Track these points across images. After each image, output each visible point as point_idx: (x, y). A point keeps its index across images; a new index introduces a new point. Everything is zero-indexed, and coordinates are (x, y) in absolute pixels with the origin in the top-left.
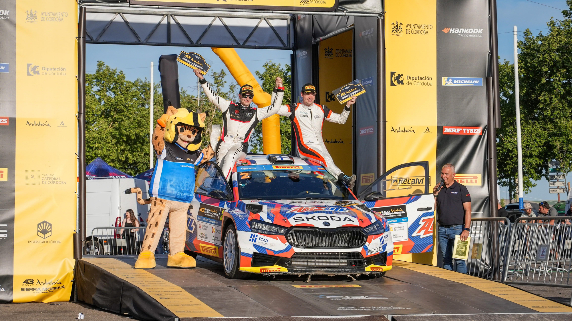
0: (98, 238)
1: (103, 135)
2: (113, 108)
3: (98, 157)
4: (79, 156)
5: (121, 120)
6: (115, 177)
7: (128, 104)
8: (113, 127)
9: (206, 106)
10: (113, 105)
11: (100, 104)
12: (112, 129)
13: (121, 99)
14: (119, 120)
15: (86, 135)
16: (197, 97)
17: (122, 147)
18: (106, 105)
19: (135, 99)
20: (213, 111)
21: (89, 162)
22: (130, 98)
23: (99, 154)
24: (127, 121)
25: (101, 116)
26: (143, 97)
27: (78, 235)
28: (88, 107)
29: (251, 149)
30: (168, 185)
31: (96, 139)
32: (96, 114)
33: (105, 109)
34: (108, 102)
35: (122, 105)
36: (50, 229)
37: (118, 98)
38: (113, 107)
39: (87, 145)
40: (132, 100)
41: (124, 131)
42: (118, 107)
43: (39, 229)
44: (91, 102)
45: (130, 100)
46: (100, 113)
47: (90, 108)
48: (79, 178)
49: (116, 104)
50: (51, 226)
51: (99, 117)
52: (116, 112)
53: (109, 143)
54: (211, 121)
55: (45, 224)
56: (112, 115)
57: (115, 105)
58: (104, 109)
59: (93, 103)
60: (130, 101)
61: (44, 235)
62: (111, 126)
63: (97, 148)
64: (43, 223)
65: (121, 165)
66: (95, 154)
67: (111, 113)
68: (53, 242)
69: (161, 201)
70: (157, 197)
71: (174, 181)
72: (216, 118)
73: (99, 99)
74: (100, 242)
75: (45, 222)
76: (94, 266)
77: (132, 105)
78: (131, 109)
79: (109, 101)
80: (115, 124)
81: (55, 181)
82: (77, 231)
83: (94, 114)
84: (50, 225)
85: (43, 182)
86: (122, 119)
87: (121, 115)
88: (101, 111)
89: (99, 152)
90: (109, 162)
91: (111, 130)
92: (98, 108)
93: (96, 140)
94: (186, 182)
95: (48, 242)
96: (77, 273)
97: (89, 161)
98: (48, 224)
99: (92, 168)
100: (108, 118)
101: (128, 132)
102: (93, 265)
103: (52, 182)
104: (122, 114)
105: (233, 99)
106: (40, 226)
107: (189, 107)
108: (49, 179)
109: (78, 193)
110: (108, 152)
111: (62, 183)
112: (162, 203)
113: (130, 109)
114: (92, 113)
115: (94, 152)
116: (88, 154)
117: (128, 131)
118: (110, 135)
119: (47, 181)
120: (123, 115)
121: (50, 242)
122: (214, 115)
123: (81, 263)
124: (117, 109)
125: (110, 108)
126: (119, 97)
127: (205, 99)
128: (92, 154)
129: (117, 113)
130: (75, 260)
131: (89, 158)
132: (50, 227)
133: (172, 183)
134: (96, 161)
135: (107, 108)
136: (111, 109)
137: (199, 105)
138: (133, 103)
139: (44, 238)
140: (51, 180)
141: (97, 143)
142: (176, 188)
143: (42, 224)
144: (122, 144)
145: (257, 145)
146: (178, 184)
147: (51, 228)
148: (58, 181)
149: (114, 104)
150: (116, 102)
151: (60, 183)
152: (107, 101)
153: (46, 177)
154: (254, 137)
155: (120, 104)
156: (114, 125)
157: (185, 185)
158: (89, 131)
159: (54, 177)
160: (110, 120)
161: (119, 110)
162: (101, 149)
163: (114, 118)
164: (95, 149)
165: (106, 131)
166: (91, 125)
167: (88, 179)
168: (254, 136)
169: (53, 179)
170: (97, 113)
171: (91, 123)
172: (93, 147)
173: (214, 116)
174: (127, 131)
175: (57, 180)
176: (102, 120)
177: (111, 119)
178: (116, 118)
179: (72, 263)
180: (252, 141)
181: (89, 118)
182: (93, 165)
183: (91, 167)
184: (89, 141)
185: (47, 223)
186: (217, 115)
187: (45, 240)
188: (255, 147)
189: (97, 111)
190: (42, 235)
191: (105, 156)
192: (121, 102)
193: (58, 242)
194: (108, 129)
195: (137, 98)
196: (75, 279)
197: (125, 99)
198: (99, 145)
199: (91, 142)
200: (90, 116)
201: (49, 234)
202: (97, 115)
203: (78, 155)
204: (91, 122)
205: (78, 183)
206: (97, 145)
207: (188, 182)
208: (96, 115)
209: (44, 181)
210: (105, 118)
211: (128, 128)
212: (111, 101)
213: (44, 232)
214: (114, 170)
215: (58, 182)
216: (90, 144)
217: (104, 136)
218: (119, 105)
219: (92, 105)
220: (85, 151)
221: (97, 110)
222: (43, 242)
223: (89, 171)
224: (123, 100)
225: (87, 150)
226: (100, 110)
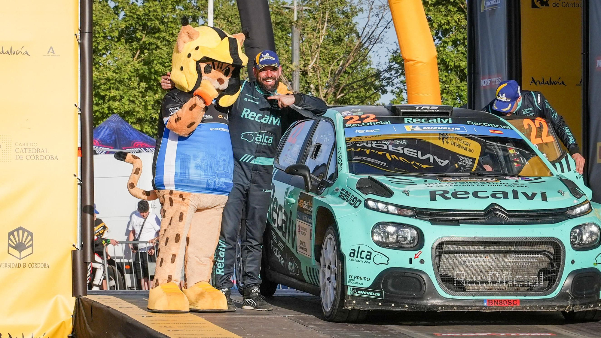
0: (114, 261)
1: (123, 74)
2: (140, 25)
3: (113, 113)
4: (81, 110)
5: (154, 46)
6: (146, 150)
7: (168, 18)
8: (140, 59)
9: (309, 19)
10: (140, 19)
11: (117, 16)
12: (138, 63)
13: (154, 8)
14: (151, 47)
15: (93, 74)
16: (292, 4)
17: (157, 95)
18: (128, 19)
19: (180, 7)
20: (323, 29)
21: (98, 124)
22: (170, 7)
23: (116, 109)
24: (165, 49)
25: (119, 40)
26: (195, 4)
27: (81, 253)
28: (96, 24)
29: (392, 99)
30: (192, 164)
31: (112, 82)
32: (110, 36)
33: (127, 27)
34: (131, 14)
35: (157, 19)
36: (31, 243)
37: (150, 7)
38: (141, 23)
39: (94, 93)
40: (174, 9)
41: (161, 67)
42: (149, 24)
43: (10, 242)
44: (101, 15)
45: (170, 10)
46: (116, 34)
47: (100, 25)
48: (81, 150)
49: (146, 17)
50: (32, 237)
51: (115, 42)
52: (145, 32)
53: (134, 88)
54: (317, 48)
55: (21, 232)
56: (139, 37)
57: (145, 19)
58: (124, 26)
59: (105, 17)
60: (172, 12)
61: (20, 252)
62: (138, 58)
63: (114, 99)
64: (17, 230)
65: (156, 129)
66: (109, 108)
67: (137, 35)
68: (35, 265)
69: (181, 196)
70: (173, 188)
71: (201, 158)
72: (328, 43)
73: (116, 8)
74: (119, 268)
75: (21, 228)
76: (110, 309)
77: (174, 19)
78: (173, 25)
79: (133, 13)
80: (144, 54)
81: (39, 154)
82: (78, 246)
83: (107, 36)
84: (30, 234)
85: (17, 157)
86: (156, 45)
87: (154, 38)
88: (120, 29)
89: (117, 104)
90: (134, 123)
91: (137, 66)
92: (114, 25)
93: (111, 84)
94: (223, 158)
95: (27, 265)
96: (78, 322)
97: (98, 121)
98: (26, 233)
99: (104, 133)
100: (132, 42)
101: (167, 69)
102: (108, 307)
103: (33, 157)
104: (157, 35)
105: (357, 7)
106: (11, 237)
107: (278, 21)
108: (27, 151)
109: (79, 177)
110: (132, 105)
111: (51, 158)
112: (184, 199)
113: (171, 27)
114: (103, 35)
115: (106, 105)
116: (96, 108)
117: (168, 66)
118: (135, 74)
119: (24, 155)
120: (158, 38)
121: (30, 266)
122: (323, 37)
123: (85, 303)
124: (148, 27)
125: (136, 24)
126: (152, 5)
127: (307, 8)
128: (103, 108)
129: (148, 33)
130: (74, 299)
131: (97, 116)
132: (30, 237)
133: (199, 161)
134: (110, 121)
135: (129, 24)
136: (137, 26)
137: (295, 19)
138: (177, 15)
139: (20, 259)
140: (32, 154)
141: (113, 89)
142: (207, 170)
143: (15, 233)
144: (157, 90)
145: (402, 92)
146: (209, 163)
147: (32, 239)
148: (45, 155)
149: (142, 18)
150: (145, 15)
151: (48, 158)
152: (131, 12)
153: (23, 147)
154: (397, 77)
155: (153, 18)
156: (142, 56)
157: (221, 163)
158: (97, 66)
159: (36, 148)
160: (134, 47)
161: (152, 29)
162: (120, 100)
163: (141, 42)
164: (109, 101)
165: (129, 68)
166: (101, 56)
167: (96, 154)
168: (396, 75)
169: (34, 151)
170: (111, 34)
171: (101, 53)
172: (106, 95)
173: (324, 39)
174: (165, 67)
175: (42, 154)
176: (121, 46)
177: (137, 45)
178: (147, 43)
179: (71, 303)
180: (393, 85)
181: (98, 44)
182: (106, 127)
183: (102, 130)
184: (98, 84)
185: (24, 230)
186: (329, 36)
187: (22, 262)
188: (399, 95)
189: (112, 31)
190: (16, 252)
191: (127, 113)
192: (155, 13)
193: (46, 266)
194: (132, 63)
195: (183, 7)
196: (74, 333)
197: (162, 8)
198: (117, 92)
199: (102, 86)
200: (99, 39)
201: (29, 251)
202: (112, 37)
203: (80, 107)
204: (101, 50)
205: (79, 158)
206: (114, 93)
207: (225, 158)
208: (109, 38)
209: (20, 154)
210: (126, 43)
211: (168, 61)
212: (138, 13)
213: (20, 247)
214: (144, 136)
215: (45, 157)
216: (100, 91)
217: (126, 76)
218: (152, 20)
219: (103, 20)
220: (91, 103)
221: (112, 28)
222: (18, 266)
223: (98, 139)
224: (158, 10)
225: (95, 102)
226: (117, 29)
